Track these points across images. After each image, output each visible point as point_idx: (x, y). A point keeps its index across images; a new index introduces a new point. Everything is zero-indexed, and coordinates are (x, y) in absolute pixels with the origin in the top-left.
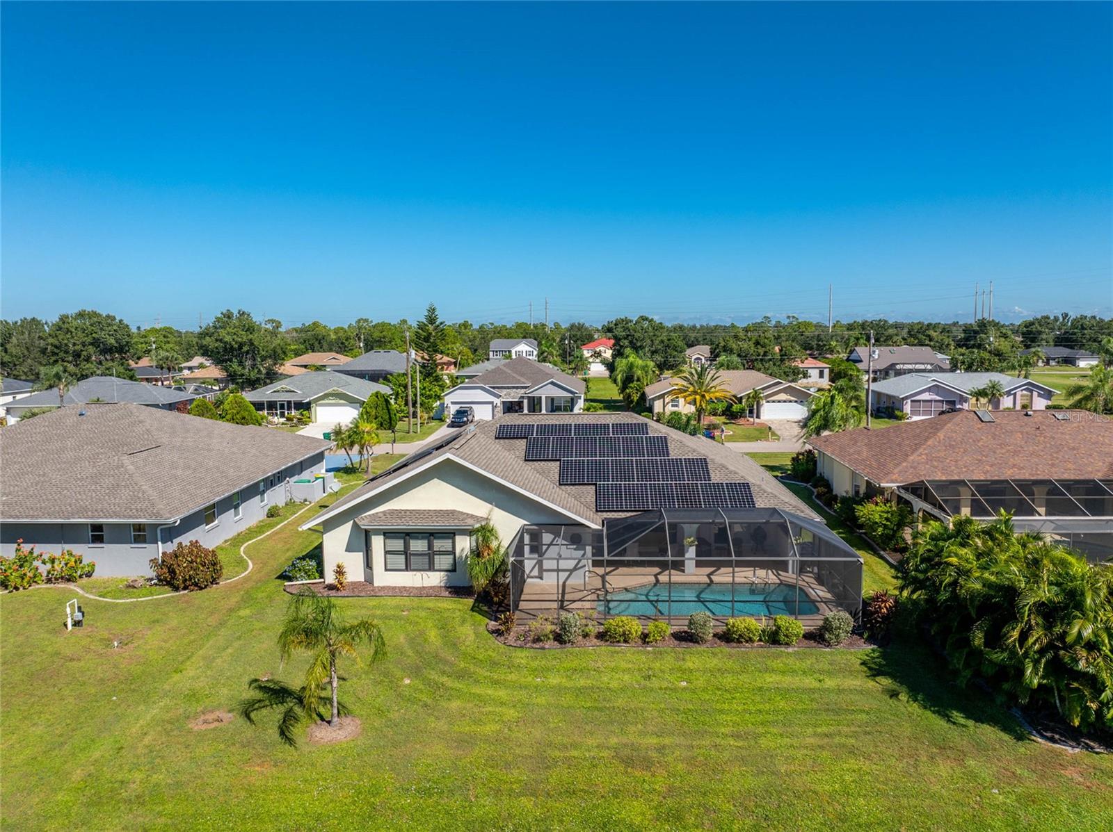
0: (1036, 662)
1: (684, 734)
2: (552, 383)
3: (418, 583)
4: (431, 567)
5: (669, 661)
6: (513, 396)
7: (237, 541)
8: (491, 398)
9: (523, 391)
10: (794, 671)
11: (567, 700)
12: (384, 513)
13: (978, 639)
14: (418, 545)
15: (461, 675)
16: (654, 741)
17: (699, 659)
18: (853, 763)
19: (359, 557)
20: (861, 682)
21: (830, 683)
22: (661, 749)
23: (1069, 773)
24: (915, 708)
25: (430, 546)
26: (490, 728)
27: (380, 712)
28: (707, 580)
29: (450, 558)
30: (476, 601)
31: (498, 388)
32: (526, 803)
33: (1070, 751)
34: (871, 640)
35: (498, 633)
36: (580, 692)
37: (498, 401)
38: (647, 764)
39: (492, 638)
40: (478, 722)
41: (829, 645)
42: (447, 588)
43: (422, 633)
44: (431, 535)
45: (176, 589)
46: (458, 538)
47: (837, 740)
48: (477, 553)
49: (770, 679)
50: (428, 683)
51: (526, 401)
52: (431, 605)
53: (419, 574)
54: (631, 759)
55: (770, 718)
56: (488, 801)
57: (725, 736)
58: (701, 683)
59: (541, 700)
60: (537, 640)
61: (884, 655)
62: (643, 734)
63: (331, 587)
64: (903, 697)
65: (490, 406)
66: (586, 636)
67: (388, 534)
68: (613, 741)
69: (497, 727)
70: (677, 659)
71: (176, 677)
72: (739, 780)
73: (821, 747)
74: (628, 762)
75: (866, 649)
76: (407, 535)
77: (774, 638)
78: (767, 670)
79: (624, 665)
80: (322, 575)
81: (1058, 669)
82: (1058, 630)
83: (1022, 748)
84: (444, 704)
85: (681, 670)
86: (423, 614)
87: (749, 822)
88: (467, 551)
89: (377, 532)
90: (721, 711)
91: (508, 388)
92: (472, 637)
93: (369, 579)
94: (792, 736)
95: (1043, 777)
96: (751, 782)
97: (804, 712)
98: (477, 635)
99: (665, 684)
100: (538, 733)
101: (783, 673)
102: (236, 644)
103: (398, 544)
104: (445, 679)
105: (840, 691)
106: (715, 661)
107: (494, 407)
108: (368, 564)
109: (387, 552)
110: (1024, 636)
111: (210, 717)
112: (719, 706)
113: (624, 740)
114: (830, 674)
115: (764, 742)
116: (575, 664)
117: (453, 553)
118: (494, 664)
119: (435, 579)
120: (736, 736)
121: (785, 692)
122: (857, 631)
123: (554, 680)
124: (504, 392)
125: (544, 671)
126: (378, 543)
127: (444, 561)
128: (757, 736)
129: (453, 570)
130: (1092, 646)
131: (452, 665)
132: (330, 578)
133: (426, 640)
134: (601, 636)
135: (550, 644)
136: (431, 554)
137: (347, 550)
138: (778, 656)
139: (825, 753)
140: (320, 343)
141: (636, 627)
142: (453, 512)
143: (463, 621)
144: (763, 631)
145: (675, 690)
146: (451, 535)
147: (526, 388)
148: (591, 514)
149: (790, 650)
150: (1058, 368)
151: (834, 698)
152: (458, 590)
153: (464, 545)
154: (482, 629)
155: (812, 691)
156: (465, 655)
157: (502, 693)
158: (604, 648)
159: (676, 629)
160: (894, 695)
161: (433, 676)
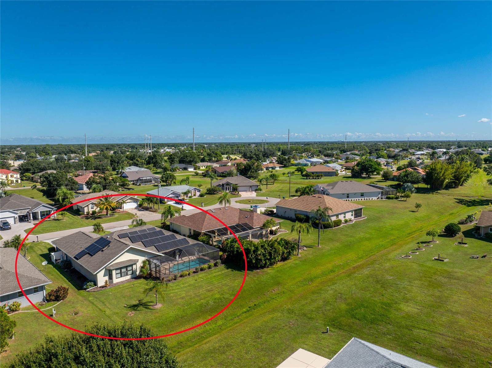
0: (254, 259)
1: (212, 285)
2: (43, 206)
3: (124, 280)
4: (127, 275)
5: (197, 277)
6: (24, 213)
8: (13, 215)
9: (29, 210)
10: (217, 272)
11: (188, 288)
14: (124, 270)
19: (108, 277)
20: (226, 271)
21: (223, 272)
23: (260, 273)
24: (237, 272)
25: (127, 270)
28: (183, 261)
29: (132, 271)
30: (145, 279)
31: (16, 210)
33: (258, 271)
35: (162, 282)
37: (16, 216)
38: (212, 291)
40: (180, 295)
41: (218, 266)
42: (132, 278)
44: (126, 267)
47: (232, 279)
49: (214, 274)
51: (31, 215)
53: (124, 277)
54: (209, 291)
55: (220, 279)
56: (197, 303)
57: (217, 284)
58: (205, 278)
60: (170, 281)
61: (227, 266)
64: (234, 271)
65: (13, 218)
67: (116, 269)
68: (203, 290)
69: (184, 295)
71: (106, 312)
72: (225, 288)
75: (224, 265)
76: (121, 269)
77: (210, 267)
78: (212, 273)
79: (190, 280)
80: (97, 285)
81: (257, 259)
82: (256, 253)
83: (253, 272)
85: (200, 277)
89: (113, 270)
90: (213, 281)
91: (21, 210)
93: (111, 282)
94: (226, 281)
95: (258, 275)
96: (227, 287)
97: (224, 277)
99: (200, 280)
100: (191, 293)
103: (119, 271)
106: (204, 274)
107: (15, 219)
108: (110, 278)
109: (116, 274)
110: (252, 256)
111: (129, 314)
113: (205, 289)
114: (222, 270)
116: (182, 282)
119: (129, 277)
121: (218, 276)
122: (221, 263)
123: (182, 286)
124: (19, 211)
125: (178, 285)
126: (114, 272)
127: (130, 272)
129: (132, 274)
130: (260, 255)
132: (100, 285)
134: (180, 277)
135: (173, 281)
136: (127, 272)
137: (104, 276)
138: (212, 270)
141: (187, 273)
142: (131, 260)
143: (149, 283)
144: (207, 267)
145: (202, 281)
146: (132, 265)
149: (214, 269)
150: (183, 172)
151: (226, 274)
152: (136, 278)
153: (135, 267)
155: (221, 274)
158: (184, 278)
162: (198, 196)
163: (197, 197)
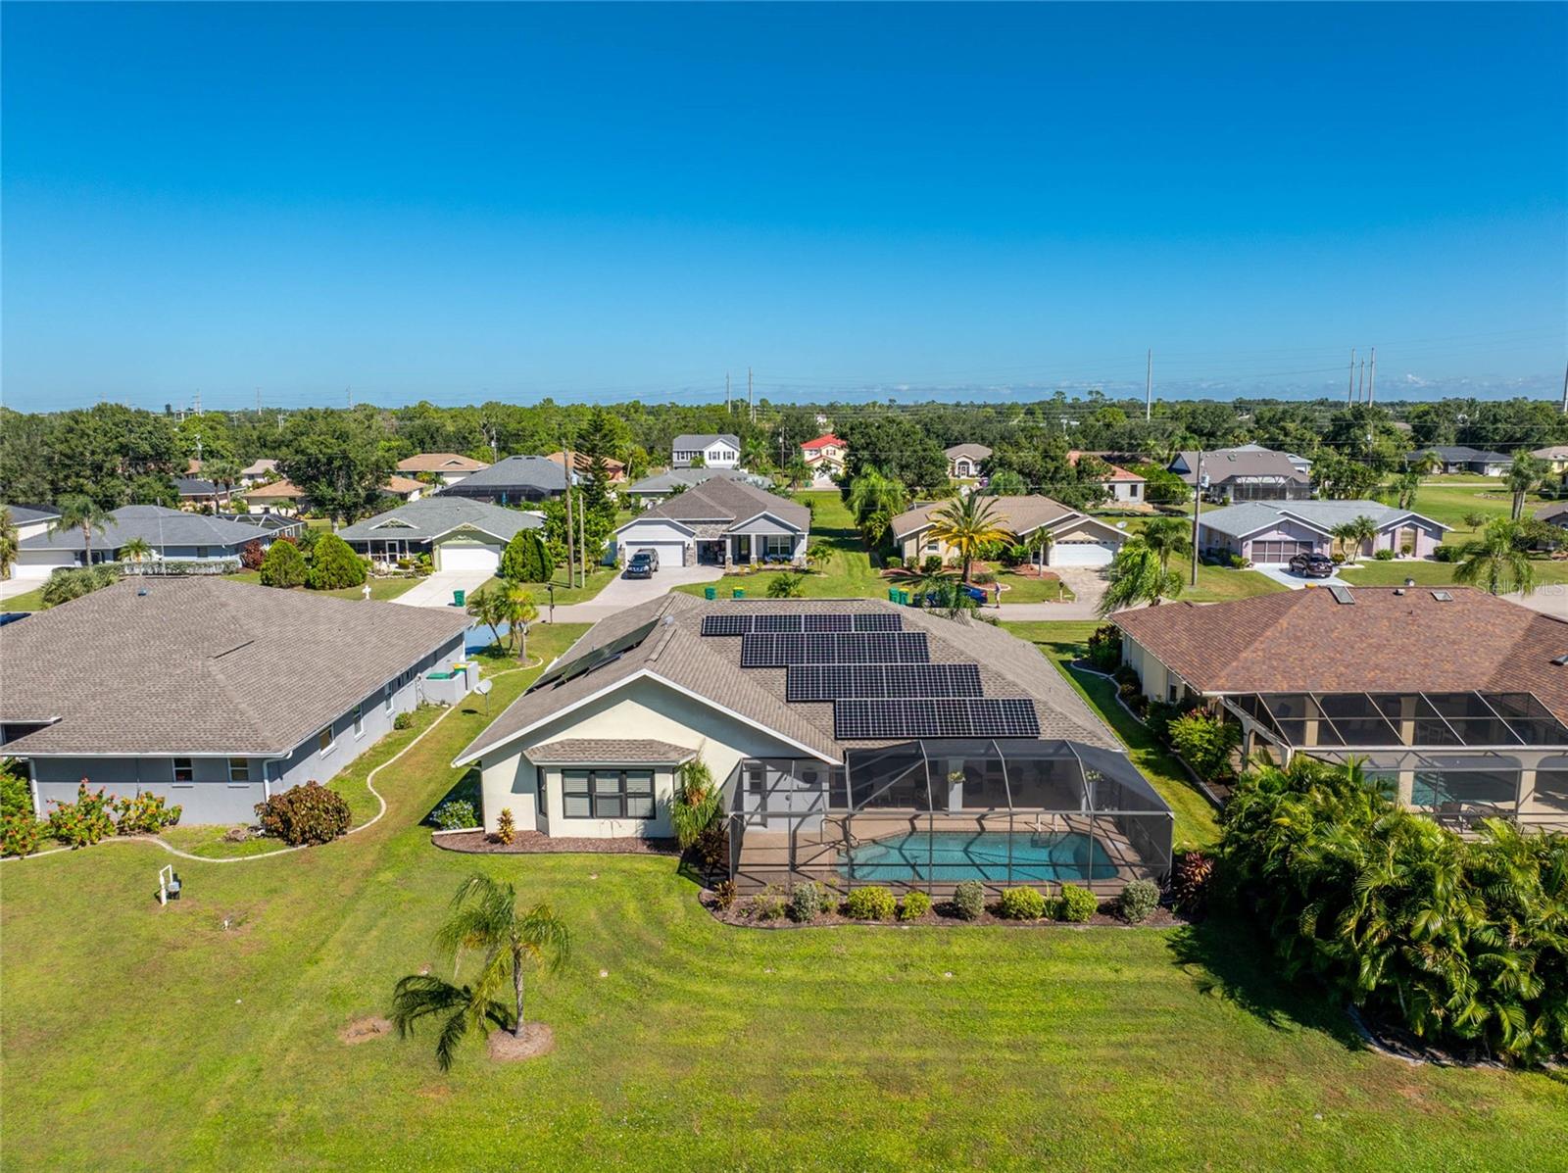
0: (1375, 959)
1: (950, 1045)
2: (766, 517)
3: (607, 834)
4: (623, 813)
5: (928, 946)
6: (712, 534)
7: (361, 767)
8: (681, 537)
9: (725, 527)
10: (1085, 958)
11: (805, 1000)
12: (561, 743)
13: (1309, 924)
14: (607, 786)
15: (672, 965)
16: (912, 1054)
17: (970, 942)
18: (1152, 1083)
19: (529, 799)
20: (1166, 972)
21: (1128, 974)
22: (922, 1065)
23: (1409, 1093)
24: (1230, 1007)
25: (622, 787)
26: (711, 1040)
27: (575, 1017)
28: (976, 827)
29: (648, 802)
30: (684, 859)
31: (691, 523)
32: (763, 1136)
34: (1182, 914)
35: (713, 905)
36: (821, 987)
37: (690, 541)
38: (905, 1085)
39: (707, 914)
40: (696, 1031)
41: (1129, 923)
42: (644, 839)
43: (618, 907)
44: (622, 773)
45: (292, 843)
46: (658, 777)
47: (1134, 1051)
48: (684, 798)
49: (1056, 969)
50: (631, 976)
51: (729, 542)
52: (625, 865)
53: (607, 822)
54: (887, 1079)
55: (1054, 1021)
56: (716, 1135)
57: (999, 1046)
58: (968, 974)
59: (773, 1000)
60: (765, 917)
61: (1196, 936)
62: (900, 1045)
63: (494, 839)
64: (1217, 992)
65: (681, 547)
66: (825, 910)
67: (566, 772)
68: (864, 1054)
69: (720, 1037)
70: (941, 942)
71: (312, 971)
72: (1016, 1104)
73: (1115, 1061)
74: (882, 1082)
75: (1175, 926)
76: (592, 773)
77: (1060, 912)
78: (1052, 956)
79: (874, 951)
80: (480, 822)
81: (1402, 967)
82: (1402, 921)
83: (1355, 1060)
84: (653, 1006)
85: (947, 958)
86: (617, 879)
87: (1027, 1158)
88: (670, 792)
89: (553, 769)
90: (995, 1014)
91: (705, 523)
92: (681, 913)
93: (543, 828)
94: (1079, 1046)
95: (1377, 1098)
96: (1032, 1108)
97: (1095, 1014)
98: (688, 910)
99: (926, 977)
100: (771, 1045)
101: (1071, 960)
102: (382, 923)
103: (580, 785)
104: (651, 971)
105: (1140, 985)
106: (987, 945)
107: (685, 549)
108: (542, 809)
109: (565, 795)
110: (1362, 927)
111: (364, 1026)
112: (991, 1007)
113: (876, 1053)
114: (1129, 961)
115: (1046, 1055)
116: (813, 949)
117: (652, 795)
118: (712, 950)
119: (629, 828)
120: (1012, 1047)
121: (1072, 987)
122: (1165, 902)
123: (789, 972)
124: (698, 529)
125: (774, 960)
126: (554, 783)
127: (641, 806)
128: (1038, 1047)
129: (652, 816)
130: (1441, 942)
131: (658, 951)
132: (492, 826)
133: (623, 916)
134: (845, 910)
135: (781, 922)
136: (623, 797)
137: (515, 790)
138: (1065, 937)
139: (1120, 1070)
140: (432, 437)
141: (888, 899)
142: (651, 743)
143: (669, 890)
144: (1048, 903)
145: (937, 984)
146: (649, 772)
147: (729, 522)
148: (828, 743)
149: (1081, 929)
150: (1460, 477)
151: (1133, 994)
152: (660, 843)
153: (666, 786)
154: (694, 900)
155: (1107, 985)
156: (675, 938)
157: (724, 991)
158: (849, 927)
159: (938, 900)
160: (1205, 988)
161: (637, 966)
162: (1428, 557)
163: (1419, 559)
